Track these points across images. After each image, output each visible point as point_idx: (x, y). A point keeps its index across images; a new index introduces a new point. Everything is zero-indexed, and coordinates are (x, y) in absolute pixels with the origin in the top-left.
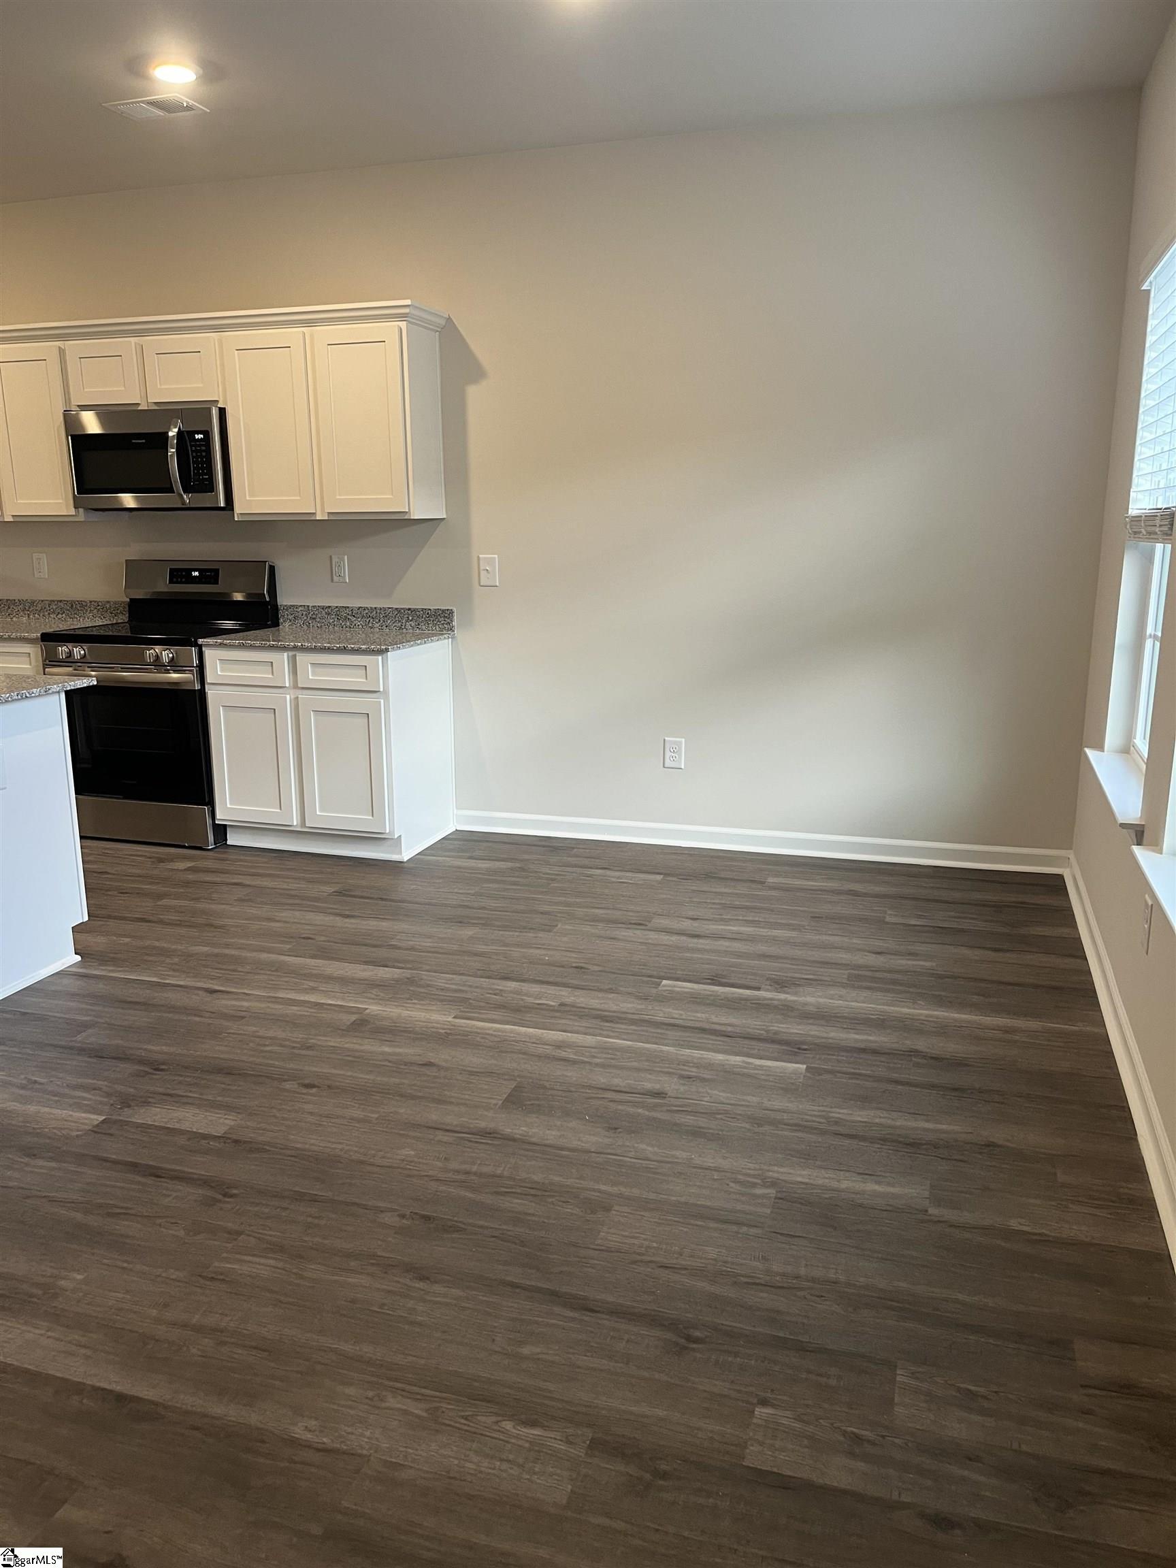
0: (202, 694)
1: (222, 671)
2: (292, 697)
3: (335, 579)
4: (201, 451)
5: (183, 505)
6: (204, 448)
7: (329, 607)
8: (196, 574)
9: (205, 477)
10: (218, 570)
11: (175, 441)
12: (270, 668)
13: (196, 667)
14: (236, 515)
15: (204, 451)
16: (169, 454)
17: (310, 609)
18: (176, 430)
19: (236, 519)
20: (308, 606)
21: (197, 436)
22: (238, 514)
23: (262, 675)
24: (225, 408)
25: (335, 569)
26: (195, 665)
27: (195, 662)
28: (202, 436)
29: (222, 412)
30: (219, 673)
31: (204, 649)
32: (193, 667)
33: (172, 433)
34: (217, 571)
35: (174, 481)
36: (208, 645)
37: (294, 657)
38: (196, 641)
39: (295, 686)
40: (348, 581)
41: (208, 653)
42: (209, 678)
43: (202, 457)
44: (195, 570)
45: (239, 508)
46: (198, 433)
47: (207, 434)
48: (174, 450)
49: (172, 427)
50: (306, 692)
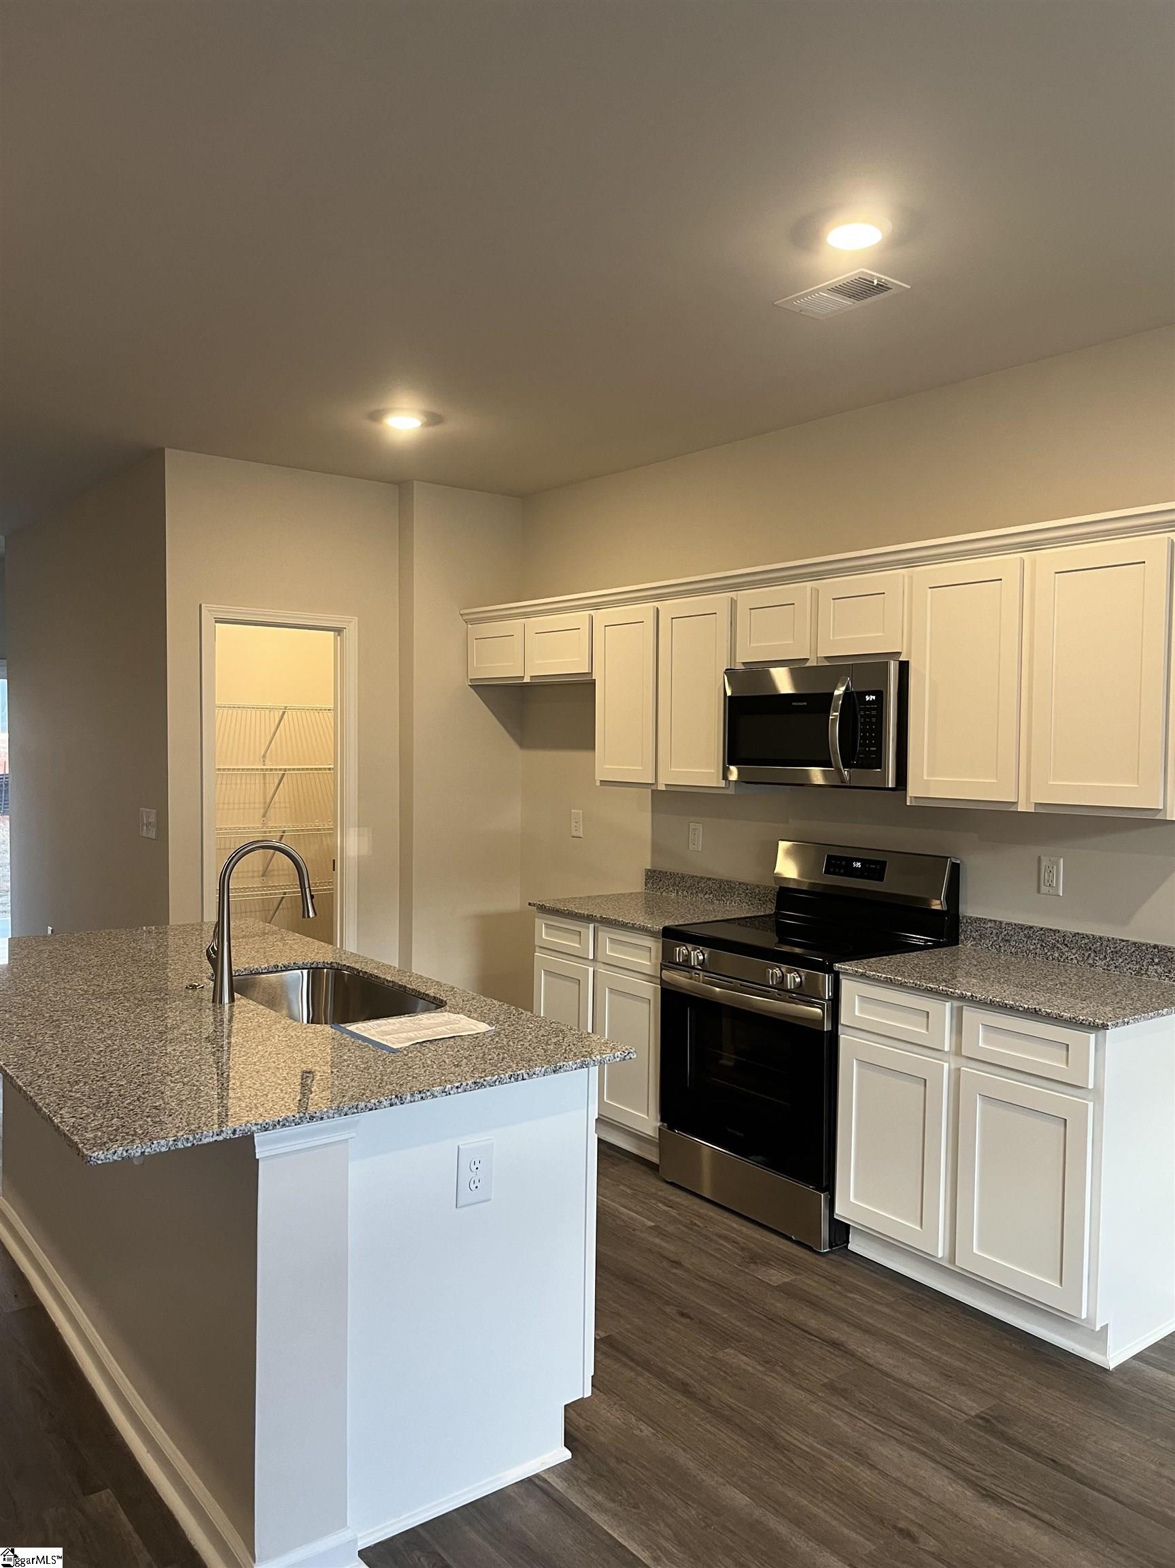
0: (834, 1037)
1: (861, 1011)
2: (953, 1066)
3: (1044, 889)
4: (870, 716)
5: (842, 782)
6: (874, 713)
7: (1031, 927)
8: (859, 865)
9: (872, 749)
10: (885, 863)
11: (840, 702)
12: (925, 1019)
13: (829, 1000)
14: (908, 799)
15: (874, 716)
16: (831, 717)
17: (1003, 926)
18: (843, 688)
19: (908, 804)
20: (1001, 922)
21: (867, 698)
22: (911, 797)
23: (912, 1027)
24: (908, 662)
25: (1045, 875)
26: (827, 998)
27: (828, 994)
28: (874, 697)
29: (904, 667)
30: (857, 1014)
31: (841, 977)
32: (824, 1000)
33: (839, 691)
34: (883, 864)
35: (833, 752)
36: (846, 973)
37: (960, 1009)
38: (831, 966)
39: (958, 1052)
40: (1061, 895)
41: (846, 985)
42: (843, 1019)
43: (871, 724)
44: (857, 860)
45: (915, 789)
46: (870, 693)
47: (881, 695)
48: (837, 714)
49: (839, 684)
50: (973, 1064)
